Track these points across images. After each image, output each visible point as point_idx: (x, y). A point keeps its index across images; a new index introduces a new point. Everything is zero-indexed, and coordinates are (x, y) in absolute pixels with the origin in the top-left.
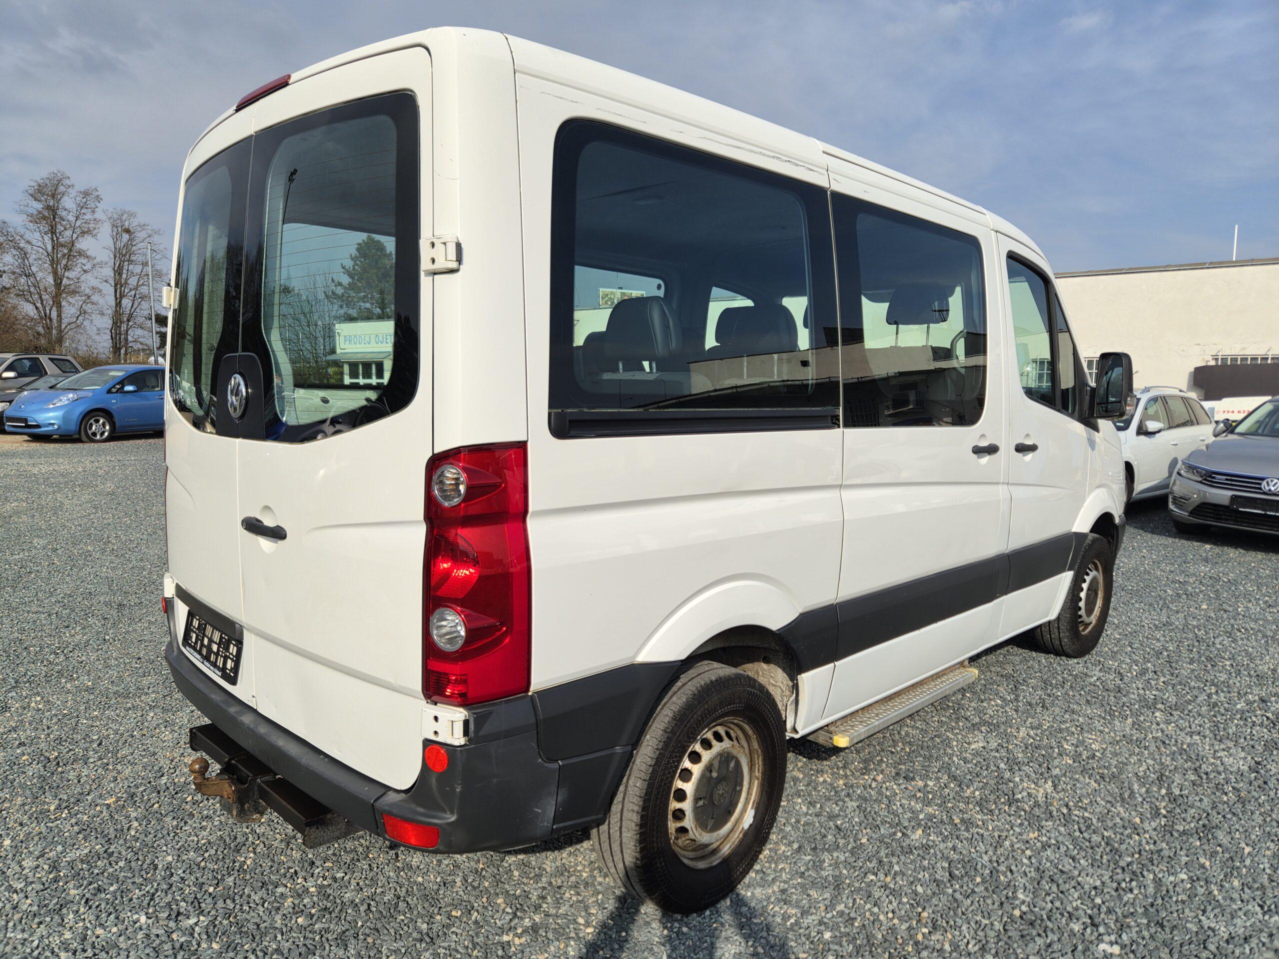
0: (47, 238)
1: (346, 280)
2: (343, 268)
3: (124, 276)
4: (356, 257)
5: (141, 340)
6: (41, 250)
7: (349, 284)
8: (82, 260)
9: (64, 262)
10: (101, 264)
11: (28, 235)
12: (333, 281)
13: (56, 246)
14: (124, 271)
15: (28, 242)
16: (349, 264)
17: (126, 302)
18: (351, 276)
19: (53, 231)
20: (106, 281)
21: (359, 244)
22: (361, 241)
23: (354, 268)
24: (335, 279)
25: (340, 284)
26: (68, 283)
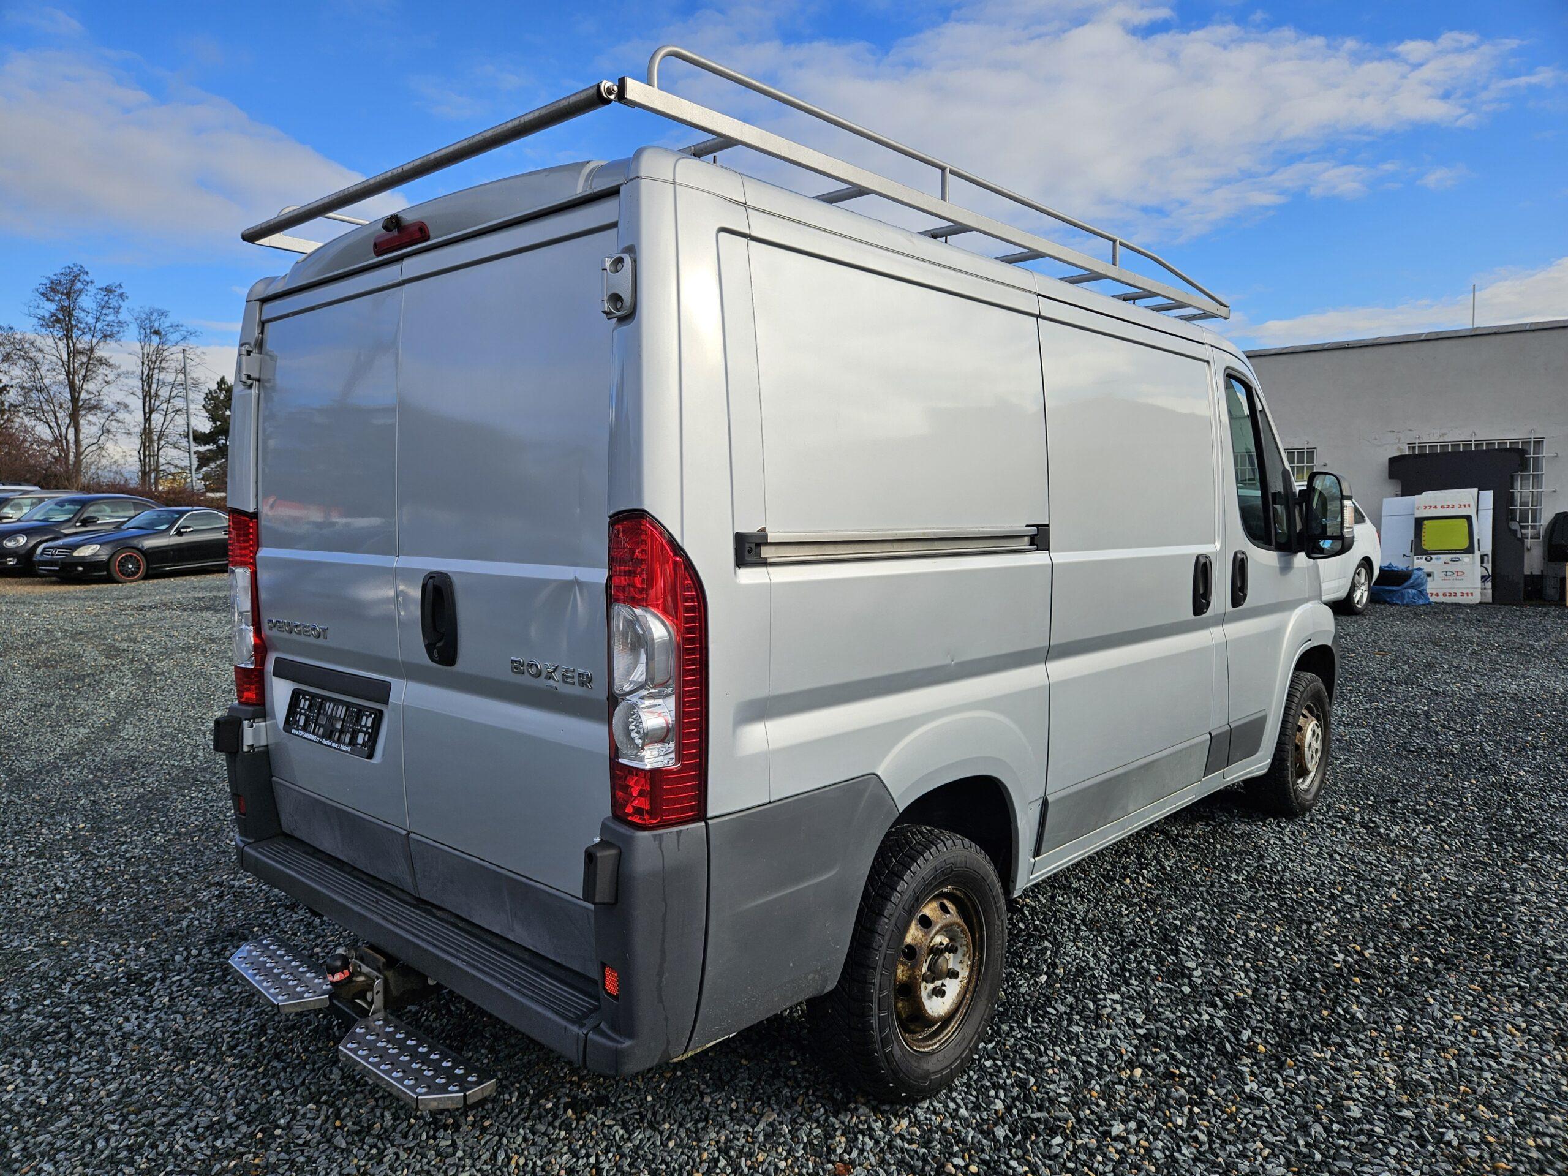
0: (62, 345)
6: (55, 359)
8: (103, 370)
9: (83, 372)
10: (127, 374)
13: (74, 353)
19: (68, 336)
26: (88, 397)
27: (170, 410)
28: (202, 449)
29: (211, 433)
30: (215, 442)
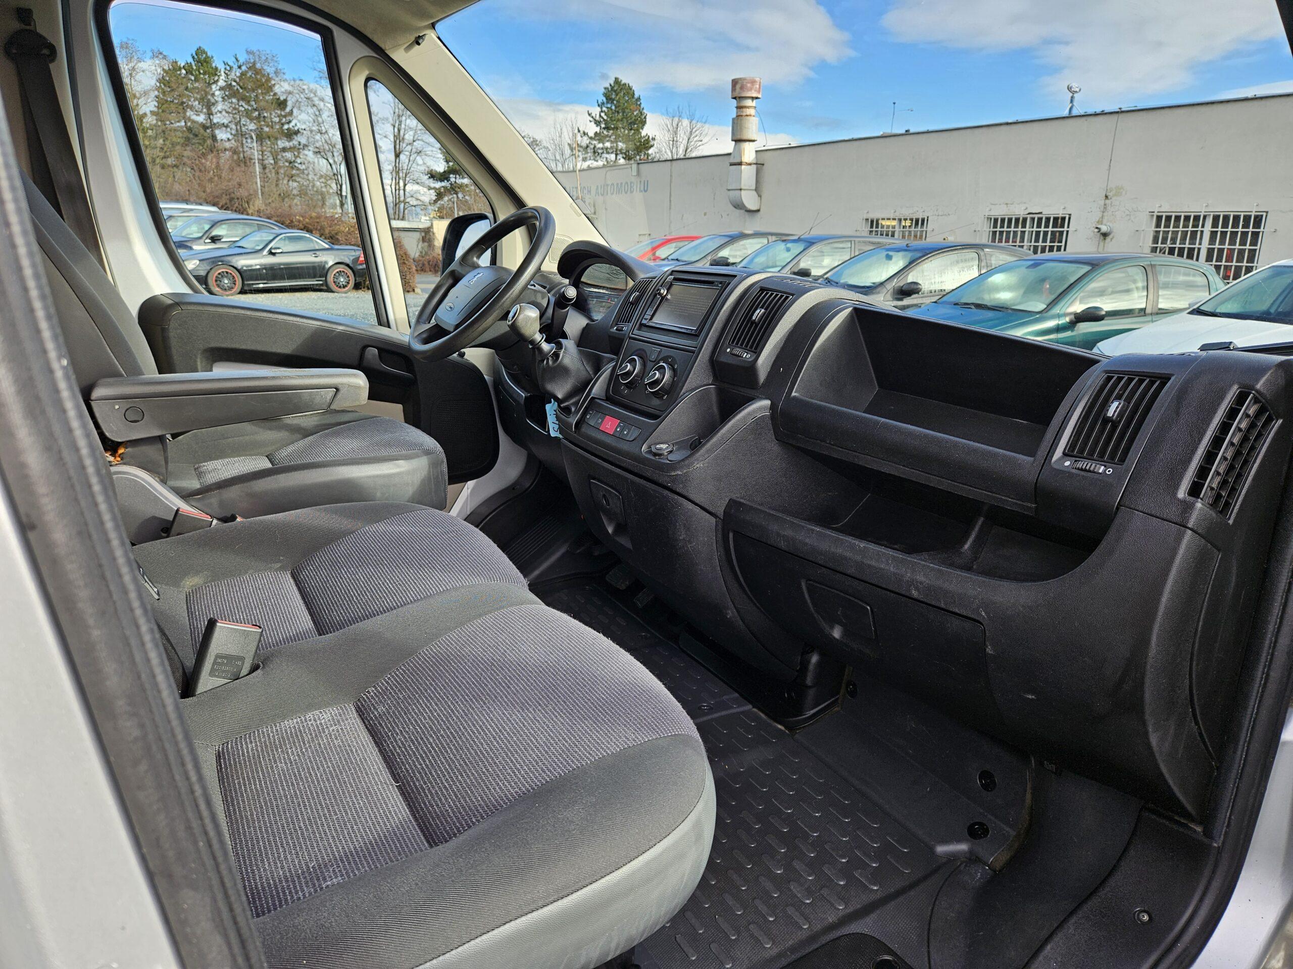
27: (414, 150)
28: (438, 185)
29: (445, 172)
30: (448, 179)
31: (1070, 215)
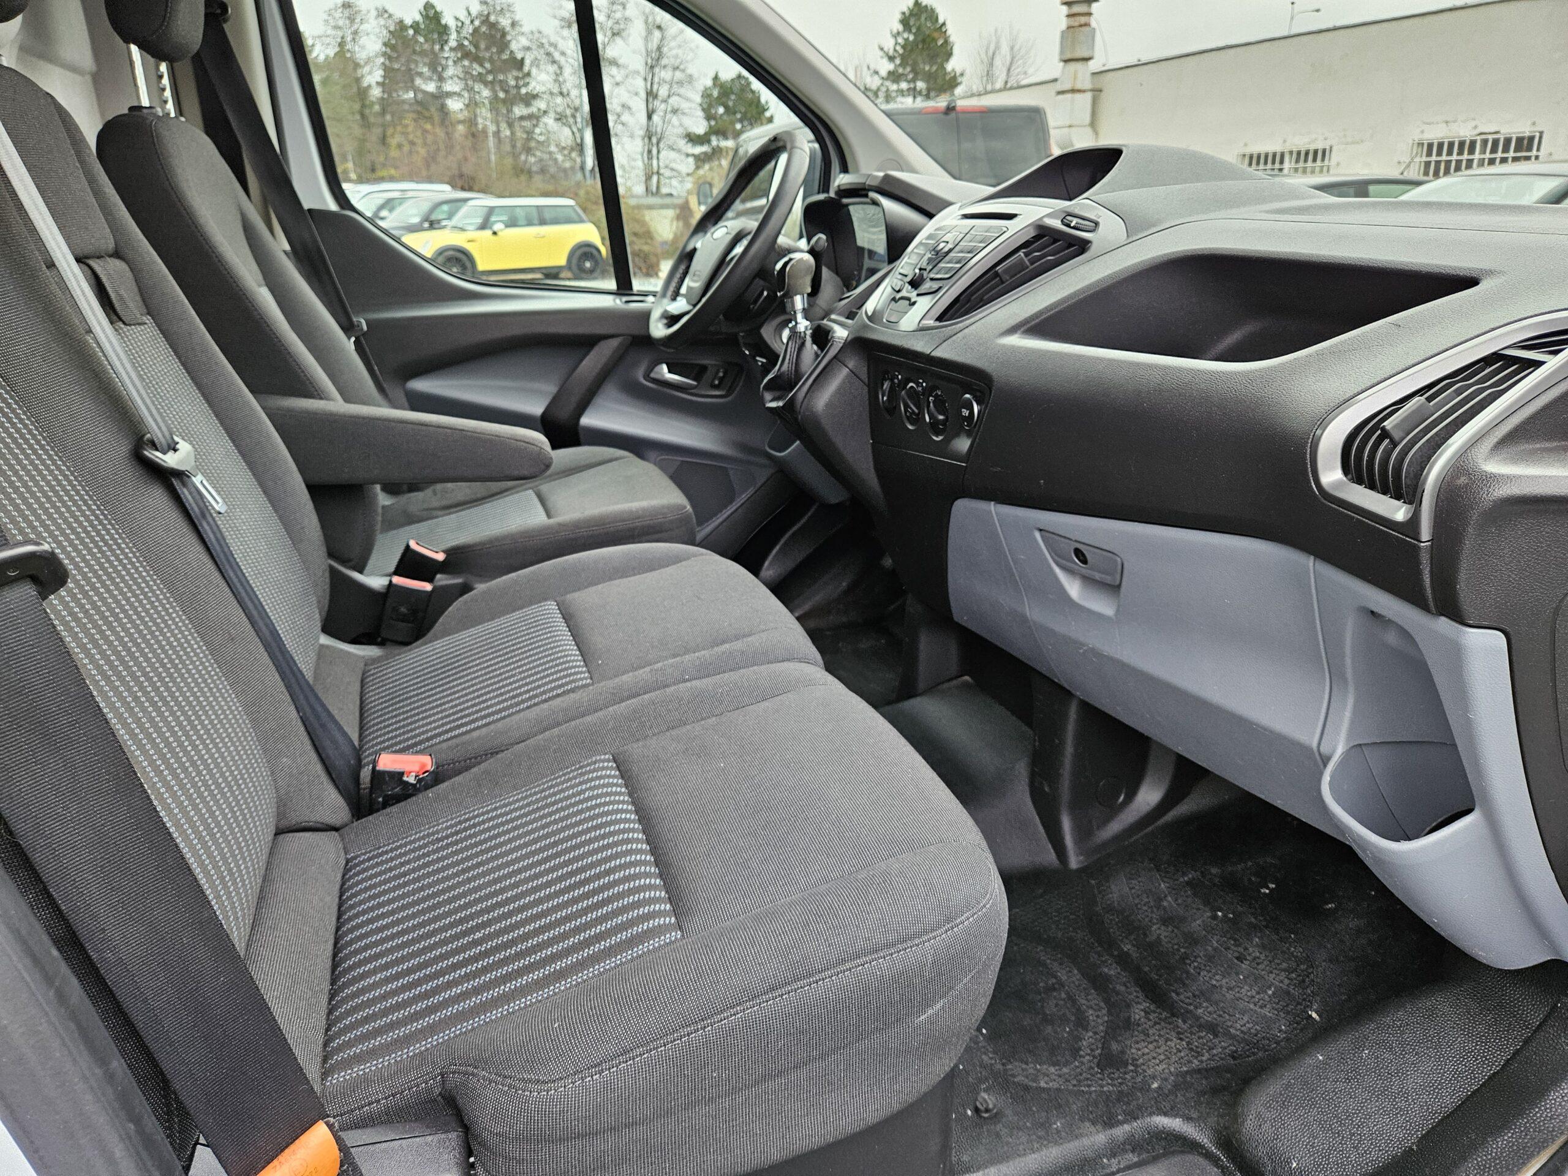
1: (886, 67)
2: (882, 49)
3: (655, 87)
4: (898, 33)
5: (673, 165)
7: (889, 73)
11: (562, 45)
12: (868, 67)
14: (656, 80)
15: (563, 54)
16: (889, 44)
17: (656, 118)
18: (891, 59)
20: (636, 94)
21: (904, 13)
22: (905, 9)
23: (895, 50)
24: (872, 67)
25: (876, 73)
31: (1541, 133)
